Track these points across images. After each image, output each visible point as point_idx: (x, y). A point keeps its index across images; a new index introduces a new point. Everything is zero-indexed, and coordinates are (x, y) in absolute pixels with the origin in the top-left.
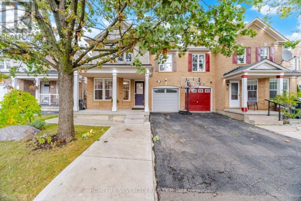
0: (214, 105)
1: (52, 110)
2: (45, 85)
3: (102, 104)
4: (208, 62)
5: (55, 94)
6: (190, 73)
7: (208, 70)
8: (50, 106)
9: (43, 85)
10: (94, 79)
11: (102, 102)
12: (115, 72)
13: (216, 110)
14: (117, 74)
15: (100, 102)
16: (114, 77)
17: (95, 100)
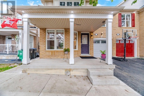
0: (139, 53)
1: (9, 58)
2: (9, 38)
3: (54, 54)
4: (133, 20)
5: (14, 45)
6: (120, 28)
7: (133, 26)
8: (7, 55)
9: (7, 38)
10: (47, 30)
11: (54, 51)
12: (72, 17)
13: (140, 56)
14: (75, 19)
15: (52, 52)
16: (71, 23)
17: (47, 50)
